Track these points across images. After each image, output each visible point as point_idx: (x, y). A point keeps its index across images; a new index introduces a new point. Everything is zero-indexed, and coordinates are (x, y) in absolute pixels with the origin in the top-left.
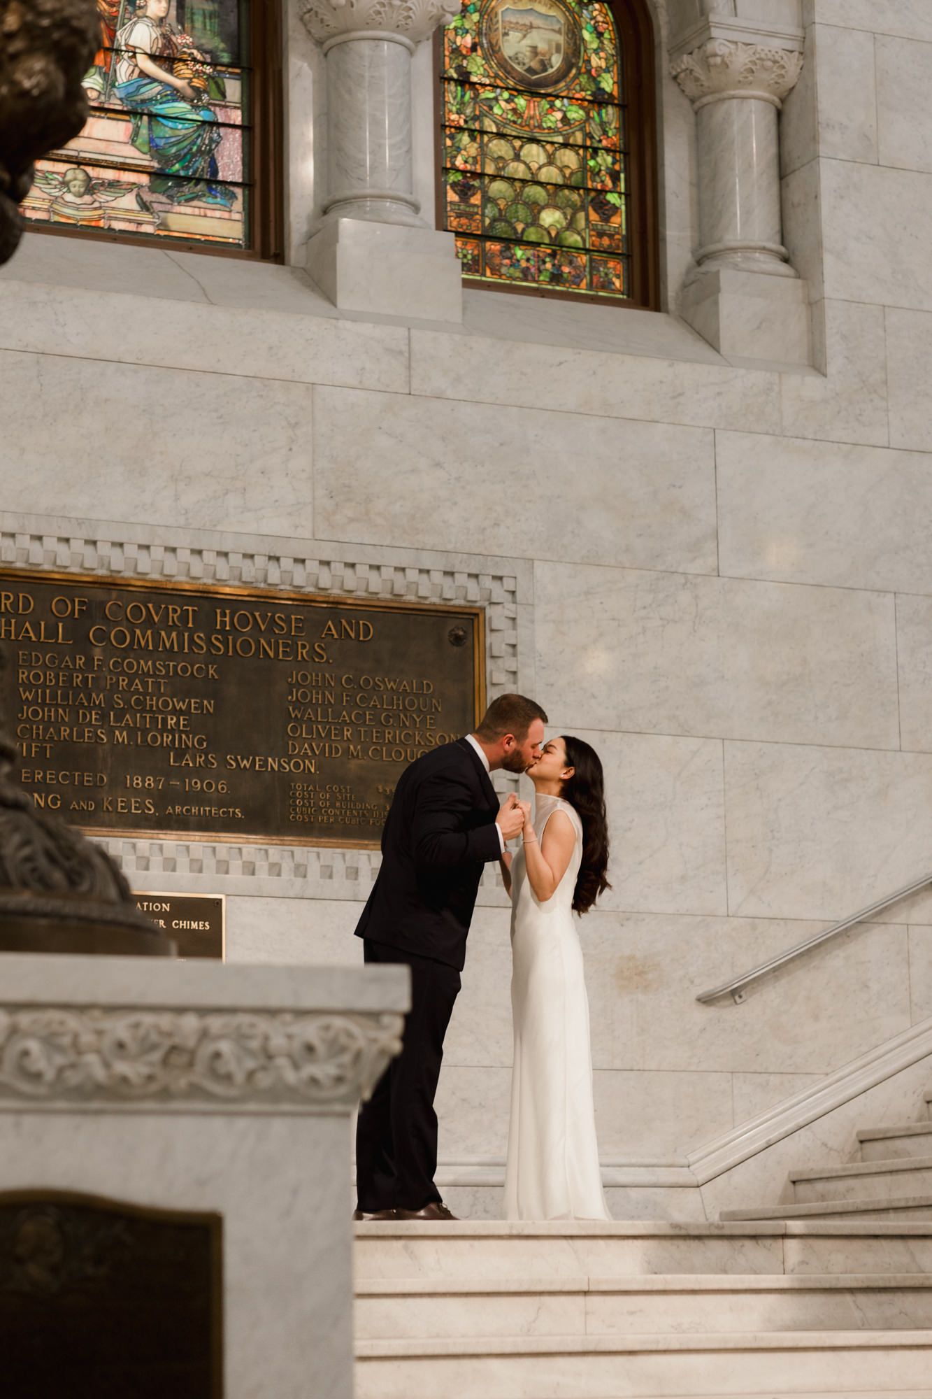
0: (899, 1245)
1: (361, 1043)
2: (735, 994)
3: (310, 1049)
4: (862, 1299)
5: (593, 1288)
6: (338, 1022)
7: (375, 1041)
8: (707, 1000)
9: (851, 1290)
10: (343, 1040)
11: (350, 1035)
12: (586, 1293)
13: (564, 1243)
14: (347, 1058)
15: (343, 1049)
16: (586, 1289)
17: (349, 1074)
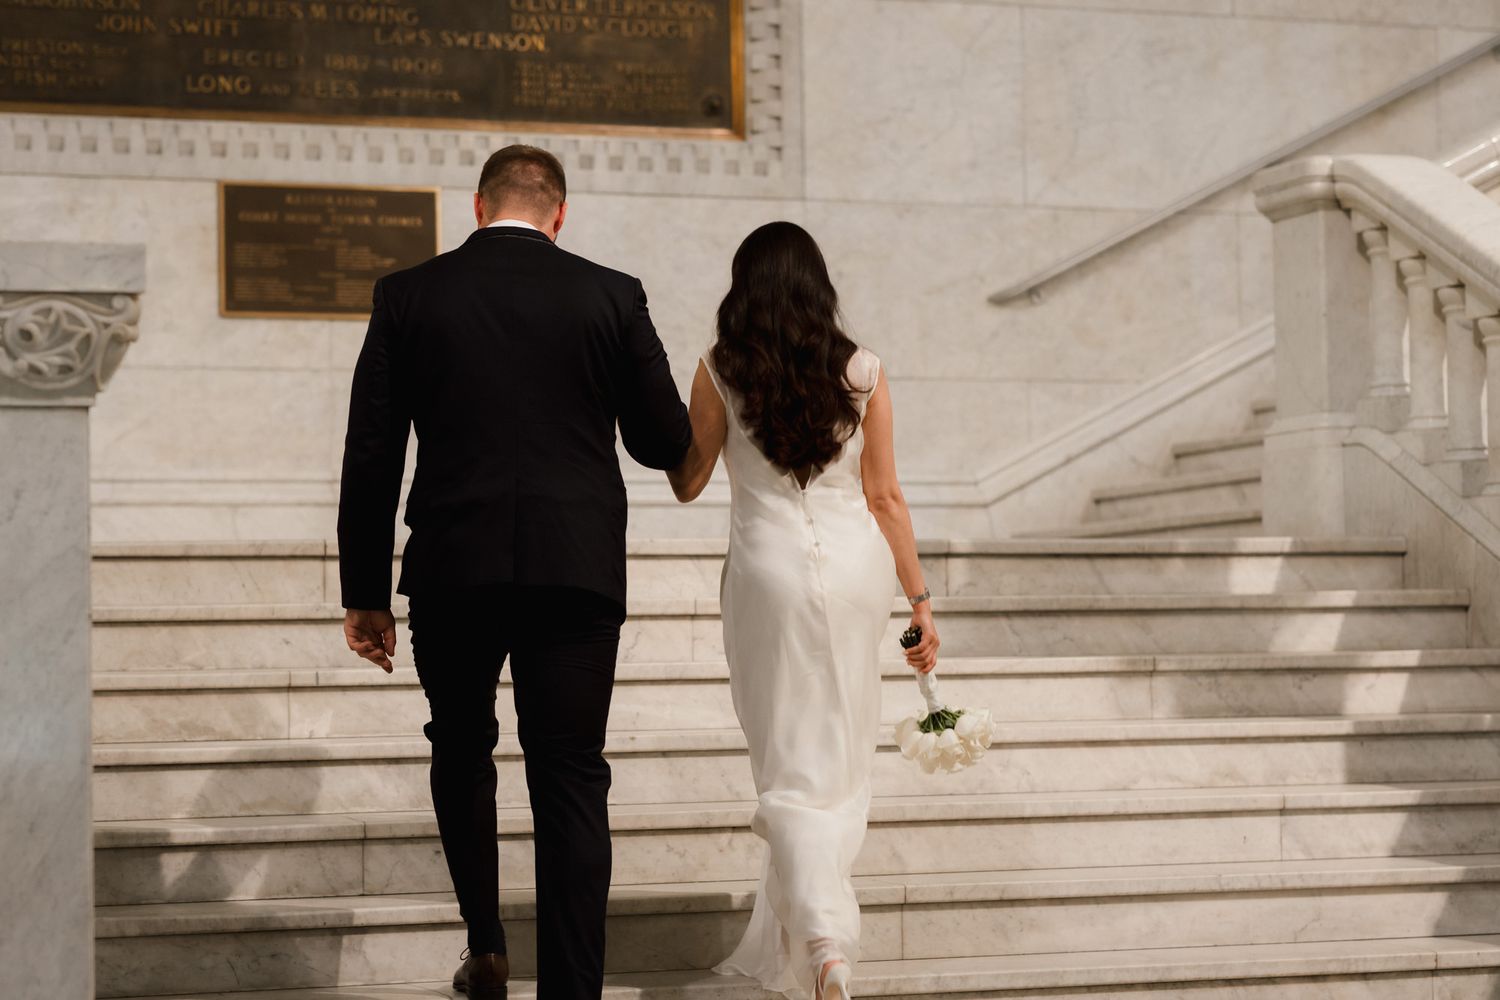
0: (1084, 564)
1: (90, 328)
2: (1032, 293)
3: (27, 335)
4: (1019, 623)
5: (700, 612)
6: (59, 305)
7: (107, 325)
8: (1000, 301)
9: (1007, 614)
10: (65, 324)
11: (73, 319)
12: (693, 617)
13: (688, 563)
14: (71, 346)
15: (68, 336)
16: (692, 612)
17: (78, 365)
